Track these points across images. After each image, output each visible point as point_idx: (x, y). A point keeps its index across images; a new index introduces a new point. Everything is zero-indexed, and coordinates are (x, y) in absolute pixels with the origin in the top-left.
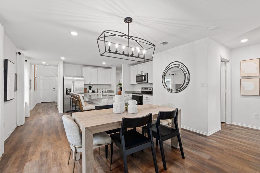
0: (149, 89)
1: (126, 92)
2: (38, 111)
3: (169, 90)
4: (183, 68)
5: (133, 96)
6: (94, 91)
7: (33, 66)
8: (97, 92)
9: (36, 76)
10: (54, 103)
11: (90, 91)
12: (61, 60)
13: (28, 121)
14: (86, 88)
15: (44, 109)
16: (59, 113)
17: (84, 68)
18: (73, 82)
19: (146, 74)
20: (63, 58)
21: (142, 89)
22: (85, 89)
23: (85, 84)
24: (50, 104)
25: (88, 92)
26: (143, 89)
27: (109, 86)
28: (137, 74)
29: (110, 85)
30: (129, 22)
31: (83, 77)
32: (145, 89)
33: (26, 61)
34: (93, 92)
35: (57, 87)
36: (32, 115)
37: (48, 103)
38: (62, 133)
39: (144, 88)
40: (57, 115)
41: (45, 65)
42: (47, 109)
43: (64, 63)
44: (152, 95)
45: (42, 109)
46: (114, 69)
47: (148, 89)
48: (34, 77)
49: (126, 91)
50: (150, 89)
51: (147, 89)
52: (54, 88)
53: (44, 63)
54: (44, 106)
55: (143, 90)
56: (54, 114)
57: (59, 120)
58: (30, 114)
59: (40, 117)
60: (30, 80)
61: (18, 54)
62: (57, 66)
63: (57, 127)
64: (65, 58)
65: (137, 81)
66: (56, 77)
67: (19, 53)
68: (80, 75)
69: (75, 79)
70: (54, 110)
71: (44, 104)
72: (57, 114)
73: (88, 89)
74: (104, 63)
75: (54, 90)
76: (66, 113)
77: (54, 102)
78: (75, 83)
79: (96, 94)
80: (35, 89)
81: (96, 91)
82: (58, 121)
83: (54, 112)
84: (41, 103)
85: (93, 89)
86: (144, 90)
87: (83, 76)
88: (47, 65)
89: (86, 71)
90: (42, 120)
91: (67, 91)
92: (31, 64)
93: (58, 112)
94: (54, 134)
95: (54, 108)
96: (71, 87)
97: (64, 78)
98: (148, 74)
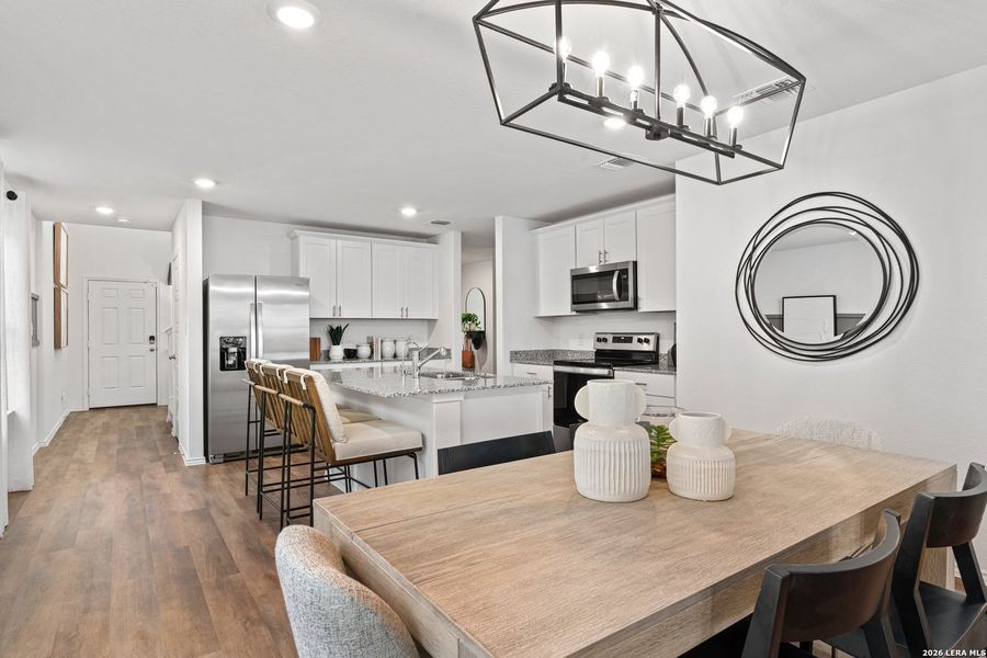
0: (640, 341)
1: (517, 357)
2: (76, 455)
4: (868, 226)
5: (556, 373)
6: (355, 351)
7: (48, 226)
8: (371, 357)
9: (63, 281)
10: (151, 408)
11: (337, 352)
12: (192, 193)
13: (22, 513)
14: (315, 339)
15: (108, 444)
16: (187, 464)
17: (306, 238)
18: (256, 308)
19: (627, 262)
20: (205, 183)
21: (599, 340)
22: (315, 342)
23: (311, 319)
24: (135, 415)
25: (328, 359)
26: (605, 340)
27: (425, 327)
28: (573, 268)
29: (431, 322)
31: (304, 283)
32: (617, 340)
33: (11, 196)
34: (351, 355)
35: (169, 332)
36: (47, 478)
37: (122, 413)
38: (219, 593)
39: (610, 338)
40: (175, 475)
41: (112, 222)
42: (120, 442)
43: (208, 209)
45: (96, 443)
46: (451, 241)
47: (635, 338)
48: (52, 285)
49: (516, 353)
50: (647, 341)
51: (629, 340)
52: (152, 338)
53: (105, 211)
54: (106, 428)
55: (602, 346)
56: (159, 469)
57: (190, 509)
58: (37, 473)
59: (89, 486)
60: (35, 299)
62: (170, 228)
63: (183, 554)
64: (217, 183)
65: (574, 303)
66: (163, 287)
68: (288, 273)
69: (264, 292)
70: (157, 450)
71: (103, 418)
72: (176, 470)
73: (325, 343)
74: (409, 212)
75: (153, 346)
76: (222, 467)
77: (155, 404)
78: (266, 315)
79: (364, 366)
80: (57, 345)
81: (364, 351)
82: (187, 513)
83: (160, 459)
84: (91, 409)
85: (348, 342)
86: (610, 346)
87: (302, 275)
88: (122, 220)
89: (317, 251)
90: (98, 507)
91: (224, 353)
92: (38, 218)
93: (180, 457)
94: (176, 603)
95: (156, 435)
96: (244, 333)
97: (212, 288)
98: (635, 263)
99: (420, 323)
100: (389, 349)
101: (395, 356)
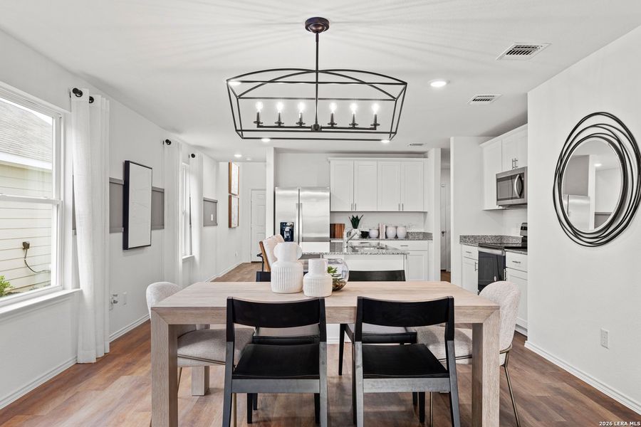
3: (576, 233)
4: (618, 139)
5: (480, 252)
6: (368, 233)
7: (224, 165)
8: (378, 237)
9: (234, 192)
11: (356, 233)
14: (341, 224)
17: (336, 162)
18: (299, 206)
21: (522, 228)
22: (335, 227)
23: (331, 212)
26: (525, 228)
27: (421, 217)
28: (498, 172)
30: (320, 28)
33: (193, 156)
34: (365, 235)
44: (527, 251)
48: (228, 194)
49: (465, 237)
60: (216, 203)
61: (165, 143)
67: (168, 142)
69: (304, 194)
73: (347, 227)
78: (304, 209)
79: (374, 242)
80: (230, 226)
81: (373, 233)
84: (252, 262)
85: (363, 227)
88: (248, 159)
91: (282, 231)
96: (293, 220)
97: (276, 192)
99: (418, 214)
100: (391, 232)
101: (396, 237)
